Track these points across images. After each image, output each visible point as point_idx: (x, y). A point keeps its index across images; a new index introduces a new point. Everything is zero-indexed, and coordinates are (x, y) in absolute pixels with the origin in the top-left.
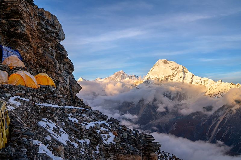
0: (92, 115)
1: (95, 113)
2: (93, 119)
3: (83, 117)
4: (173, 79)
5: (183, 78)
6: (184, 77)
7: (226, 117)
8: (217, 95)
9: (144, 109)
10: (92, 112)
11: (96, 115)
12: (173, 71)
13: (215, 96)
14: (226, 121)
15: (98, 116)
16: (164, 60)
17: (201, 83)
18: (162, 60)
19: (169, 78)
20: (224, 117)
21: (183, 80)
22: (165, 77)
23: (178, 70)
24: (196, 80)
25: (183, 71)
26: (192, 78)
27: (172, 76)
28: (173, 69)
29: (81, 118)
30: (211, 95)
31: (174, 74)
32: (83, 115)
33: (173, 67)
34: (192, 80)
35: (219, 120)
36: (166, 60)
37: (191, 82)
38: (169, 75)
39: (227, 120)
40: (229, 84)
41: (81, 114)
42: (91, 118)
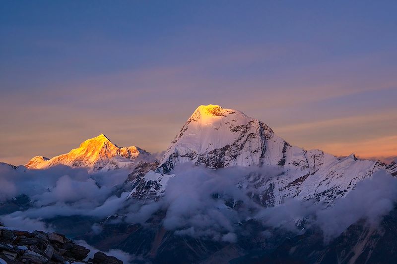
0: (45, 248)
1: (53, 242)
2: (51, 257)
3: (21, 253)
4: (236, 155)
5: (260, 153)
6: (264, 150)
7: (369, 246)
8: (345, 191)
9: (165, 237)
10: (45, 238)
11: (56, 246)
12: (237, 135)
13: (341, 195)
14: (369, 257)
15: (63, 250)
16: (212, 107)
17: (306, 164)
18: (208, 107)
19: (227, 152)
20: (364, 245)
21: (262, 156)
22: (215, 151)
23: (248, 133)
24: (295, 155)
25: (261, 135)
26: (284, 151)
27: (235, 149)
28: (235, 130)
29: (15, 255)
30: (330, 193)
31: (239, 142)
32: (20, 247)
33: (235, 125)
34: (284, 157)
35: (353, 254)
36: (217, 106)
37: (282, 162)
38: (227, 147)
39: (371, 252)
40: (372, 164)
41: (15, 244)
42: (45, 256)
